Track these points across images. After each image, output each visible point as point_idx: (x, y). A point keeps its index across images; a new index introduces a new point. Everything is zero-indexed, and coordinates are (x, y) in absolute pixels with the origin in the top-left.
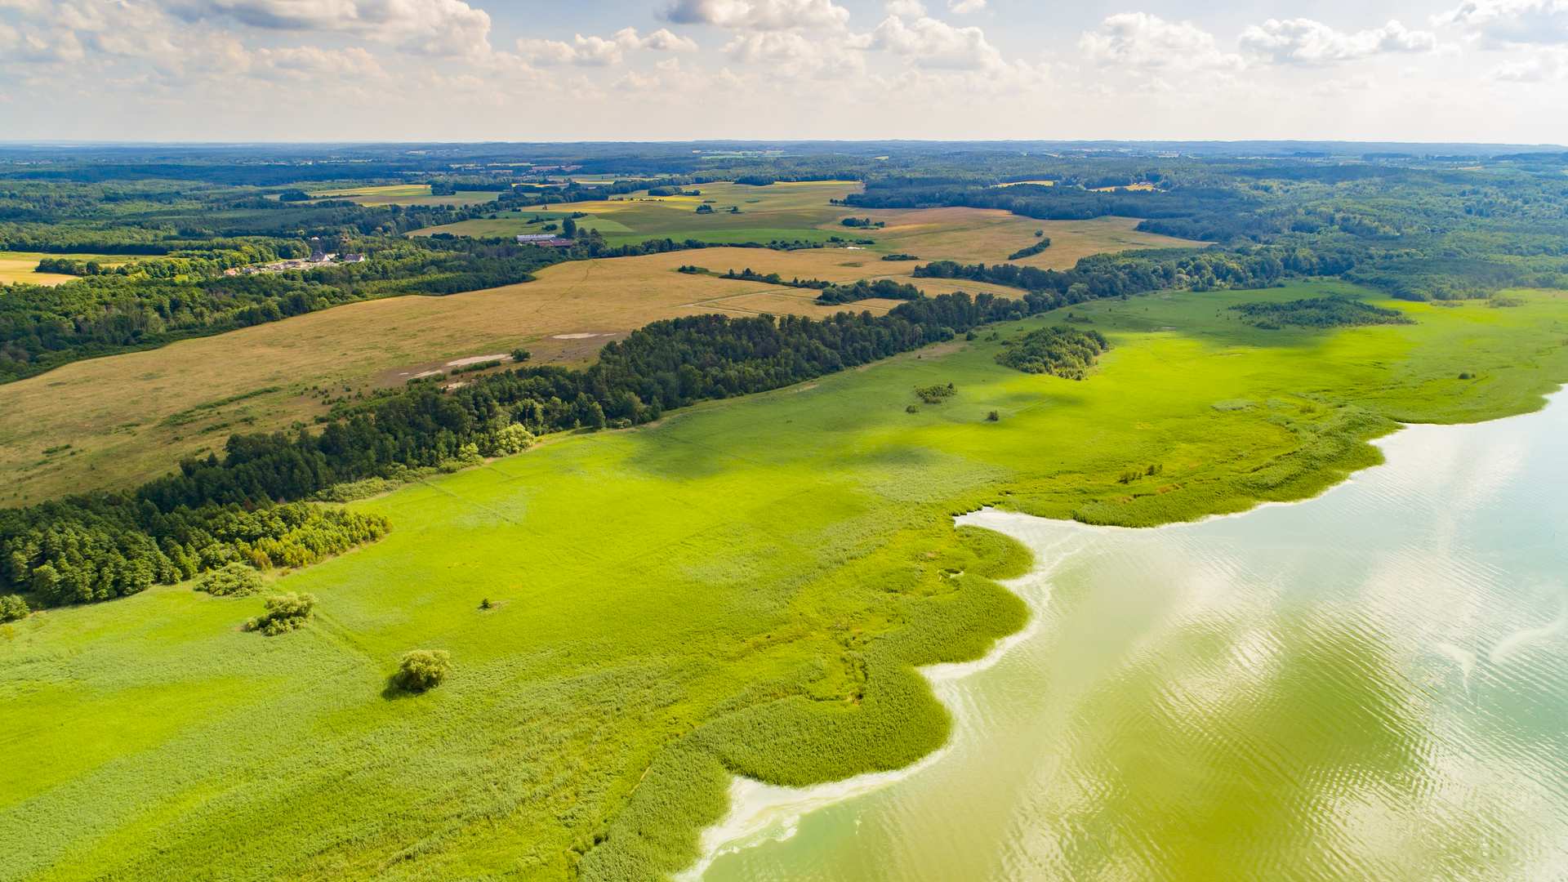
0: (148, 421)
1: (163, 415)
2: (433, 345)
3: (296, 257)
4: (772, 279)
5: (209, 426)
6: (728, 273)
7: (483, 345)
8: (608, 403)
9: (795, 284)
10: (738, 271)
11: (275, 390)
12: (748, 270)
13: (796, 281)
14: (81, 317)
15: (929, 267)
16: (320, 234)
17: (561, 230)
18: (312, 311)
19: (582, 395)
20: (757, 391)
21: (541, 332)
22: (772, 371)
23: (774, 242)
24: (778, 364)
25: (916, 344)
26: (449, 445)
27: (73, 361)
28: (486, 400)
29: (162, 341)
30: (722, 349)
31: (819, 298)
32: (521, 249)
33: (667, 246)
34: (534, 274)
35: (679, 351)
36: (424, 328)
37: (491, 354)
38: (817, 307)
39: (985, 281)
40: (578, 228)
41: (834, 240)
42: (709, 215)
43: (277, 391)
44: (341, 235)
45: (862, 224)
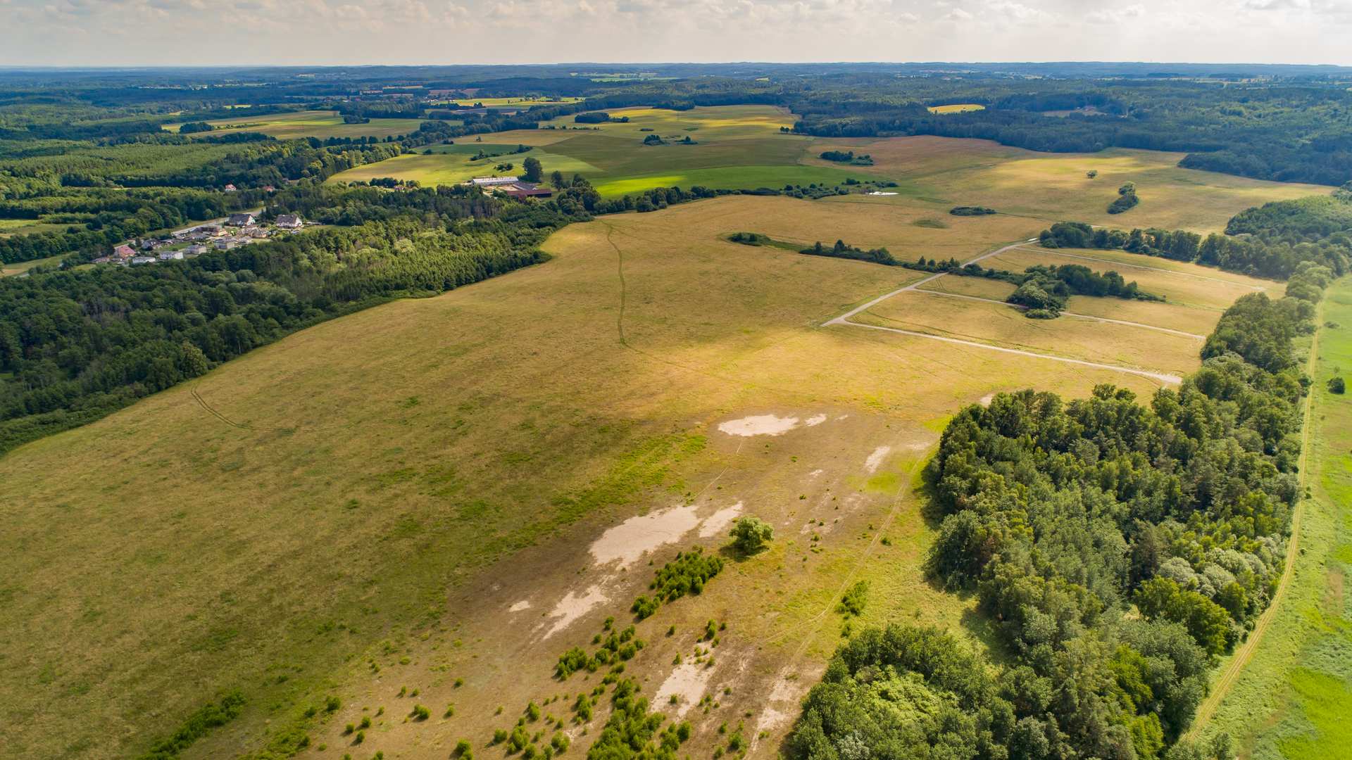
4: (883, 258)
6: (811, 245)
9: (924, 267)
10: (828, 244)
16: (236, 181)
17: (522, 171)
21: (683, 410)
23: (788, 188)
31: (1011, 301)
33: (675, 197)
34: (542, 249)
39: (1150, 254)
40: (546, 171)
41: (850, 182)
42: (659, 147)
43: (233, 716)
44: (261, 182)
45: (846, 158)
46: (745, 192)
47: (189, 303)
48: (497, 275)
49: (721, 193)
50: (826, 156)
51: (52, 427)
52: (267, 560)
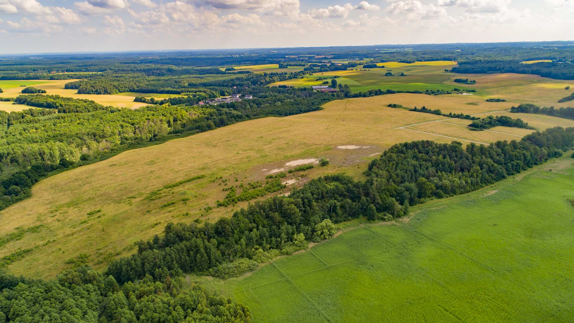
0: (141, 195)
1: (146, 193)
2: (279, 149)
3: (227, 96)
4: (437, 113)
5: (166, 203)
6: (413, 108)
7: (303, 150)
8: (378, 203)
9: (450, 116)
10: (419, 107)
11: (203, 177)
12: (424, 107)
13: (451, 114)
14: (137, 126)
15: (520, 107)
16: (237, 85)
17: (330, 84)
18: (227, 125)
19: (364, 198)
20: (461, 193)
21: (331, 143)
22: (469, 181)
23: (427, 91)
24: (472, 176)
25: (543, 160)
26: (287, 233)
27: (125, 151)
28: (309, 201)
29: (164, 140)
30: (435, 164)
31: (470, 126)
32: (315, 93)
33: (379, 93)
34: (322, 106)
35: (412, 165)
36: (275, 137)
37: (307, 158)
38: (471, 132)
39: (555, 116)
40: (338, 84)
41: (456, 90)
42: (392, 77)
44: (244, 86)
45: (465, 82)
46: (408, 92)
47: (214, 114)
48: (303, 113)
49: (399, 92)
50: (457, 81)
51: (178, 137)
52: (216, 160)
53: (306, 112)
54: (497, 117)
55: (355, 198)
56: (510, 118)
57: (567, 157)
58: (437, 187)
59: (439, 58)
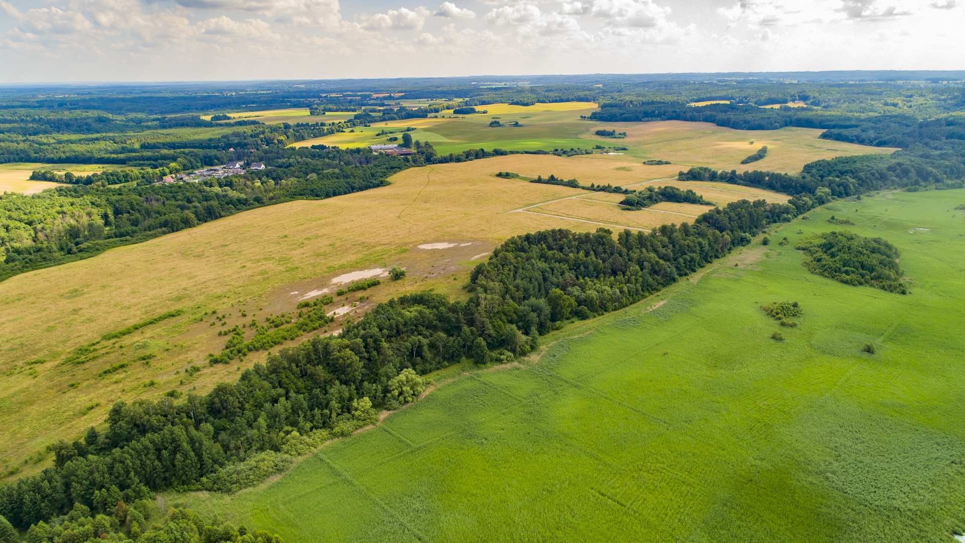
1: (68, 349)
2: (318, 255)
3: (217, 165)
4: (573, 184)
6: (536, 178)
7: (360, 256)
8: (490, 336)
9: (592, 188)
10: (545, 177)
11: (178, 313)
12: (552, 176)
13: (593, 185)
14: (39, 227)
15: (690, 172)
16: (236, 146)
17: (401, 142)
18: (221, 217)
19: (466, 328)
20: (615, 309)
21: (407, 240)
22: (625, 289)
23: (556, 150)
24: (629, 281)
25: (726, 250)
26: (341, 400)
27: (17, 274)
28: (375, 341)
29: (98, 250)
30: (574, 265)
31: (621, 203)
32: (376, 158)
33: (480, 154)
34: (389, 179)
35: (539, 269)
36: (309, 236)
37: (369, 268)
38: (625, 212)
39: (739, 184)
40: (414, 141)
41: (598, 147)
42: (499, 128)
43: (179, 315)
44: (249, 147)
45: (611, 134)
46: (527, 153)
47: (194, 199)
48: (358, 191)
49: (512, 153)
50: (599, 133)
51: (125, 243)
52: (203, 280)
53: (361, 189)
54: (659, 188)
55: (452, 329)
56: (678, 189)
57: (757, 244)
58: (580, 303)
59: (571, 97)
